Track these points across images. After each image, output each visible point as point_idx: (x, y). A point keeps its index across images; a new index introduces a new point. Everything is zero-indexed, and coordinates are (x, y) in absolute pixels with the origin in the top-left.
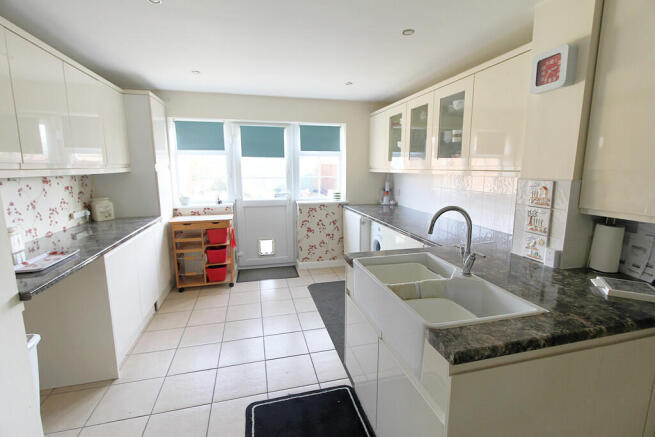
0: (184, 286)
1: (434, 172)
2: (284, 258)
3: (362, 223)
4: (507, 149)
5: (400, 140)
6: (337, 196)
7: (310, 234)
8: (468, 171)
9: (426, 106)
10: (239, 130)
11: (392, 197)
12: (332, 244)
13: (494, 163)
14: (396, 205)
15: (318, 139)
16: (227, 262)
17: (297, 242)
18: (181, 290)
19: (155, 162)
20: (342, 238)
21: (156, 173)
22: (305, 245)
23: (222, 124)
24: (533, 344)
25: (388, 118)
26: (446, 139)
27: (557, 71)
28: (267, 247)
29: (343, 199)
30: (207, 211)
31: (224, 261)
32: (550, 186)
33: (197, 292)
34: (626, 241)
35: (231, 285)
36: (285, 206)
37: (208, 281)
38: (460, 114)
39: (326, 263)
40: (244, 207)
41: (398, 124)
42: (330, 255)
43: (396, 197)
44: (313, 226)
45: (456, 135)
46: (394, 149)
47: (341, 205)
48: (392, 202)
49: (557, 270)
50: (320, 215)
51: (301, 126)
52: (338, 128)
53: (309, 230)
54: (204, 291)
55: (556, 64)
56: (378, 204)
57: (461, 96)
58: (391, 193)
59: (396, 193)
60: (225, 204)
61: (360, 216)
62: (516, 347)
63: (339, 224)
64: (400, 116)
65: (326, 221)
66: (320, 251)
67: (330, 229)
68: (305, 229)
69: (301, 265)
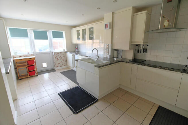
0: (21, 78)
1: (86, 43)
2: (51, 67)
3: (72, 56)
4: (101, 38)
5: (80, 36)
6: (64, 50)
7: (58, 60)
8: (93, 43)
9: (86, 29)
10: (33, 32)
11: (78, 50)
12: (64, 62)
13: (98, 41)
14: (79, 51)
15: (57, 35)
16: (35, 69)
17: (54, 63)
18: (21, 79)
19: (8, 41)
20: (66, 60)
21: (8, 45)
22: (57, 63)
23: (27, 29)
24: (107, 65)
25: (76, 31)
26: (90, 36)
27: (108, 27)
28: (45, 65)
29: (66, 50)
30: (24, 56)
31: (34, 69)
32: (108, 45)
33: (26, 79)
34: (118, 52)
35: (37, 76)
36: (49, 53)
37: (29, 75)
38: (93, 31)
39: (63, 67)
40: (37, 54)
41: (79, 32)
42: (63, 65)
43: (79, 50)
44: (58, 58)
45: (92, 36)
46: (78, 38)
47: (66, 52)
48: (78, 51)
49: (110, 58)
50: (60, 55)
51: (52, 31)
52: (63, 32)
53: (57, 59)
54: (29, 79)
55: (108, 25)
56: (75, 51)
57: (93, 28)
58: (77, 48)
59: (79, 48)
60: (30, 53)
61: (71, 54)
62: (106, 65)
63: (65, 57)
64: (79, 30)
65: (62, 56)
66: (61, 64)
67: (63, 58)
68: (56, 59)
69: (56, 69)
